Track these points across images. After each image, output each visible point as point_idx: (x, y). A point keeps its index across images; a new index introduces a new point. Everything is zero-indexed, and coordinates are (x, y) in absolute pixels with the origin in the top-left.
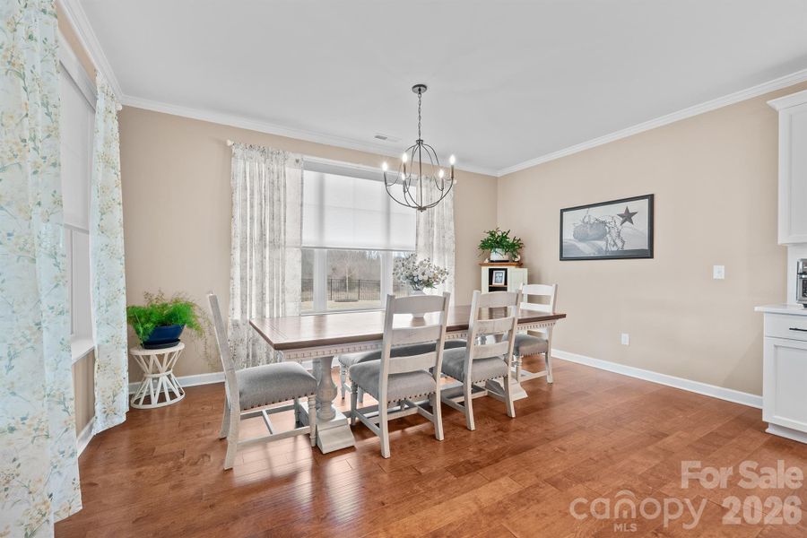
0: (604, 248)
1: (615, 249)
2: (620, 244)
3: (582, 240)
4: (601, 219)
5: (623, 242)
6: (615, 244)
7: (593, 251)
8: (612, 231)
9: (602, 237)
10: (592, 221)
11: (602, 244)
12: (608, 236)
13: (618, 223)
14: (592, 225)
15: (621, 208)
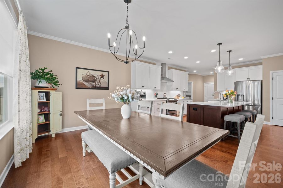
0: (95, 85)
1: (98, 86)
2: (100, 85)
3: (86, 81)
4: (94, 75)
5: (101, 84)
6: (98, 84)
7: (90, 86)
8: (97, 80)
9: (94, 81)
10: (90, 75)
11: (94, 84)
12: (96, 81)
13: (99, 78)
14: (90, 77)
15: (100, 73)
